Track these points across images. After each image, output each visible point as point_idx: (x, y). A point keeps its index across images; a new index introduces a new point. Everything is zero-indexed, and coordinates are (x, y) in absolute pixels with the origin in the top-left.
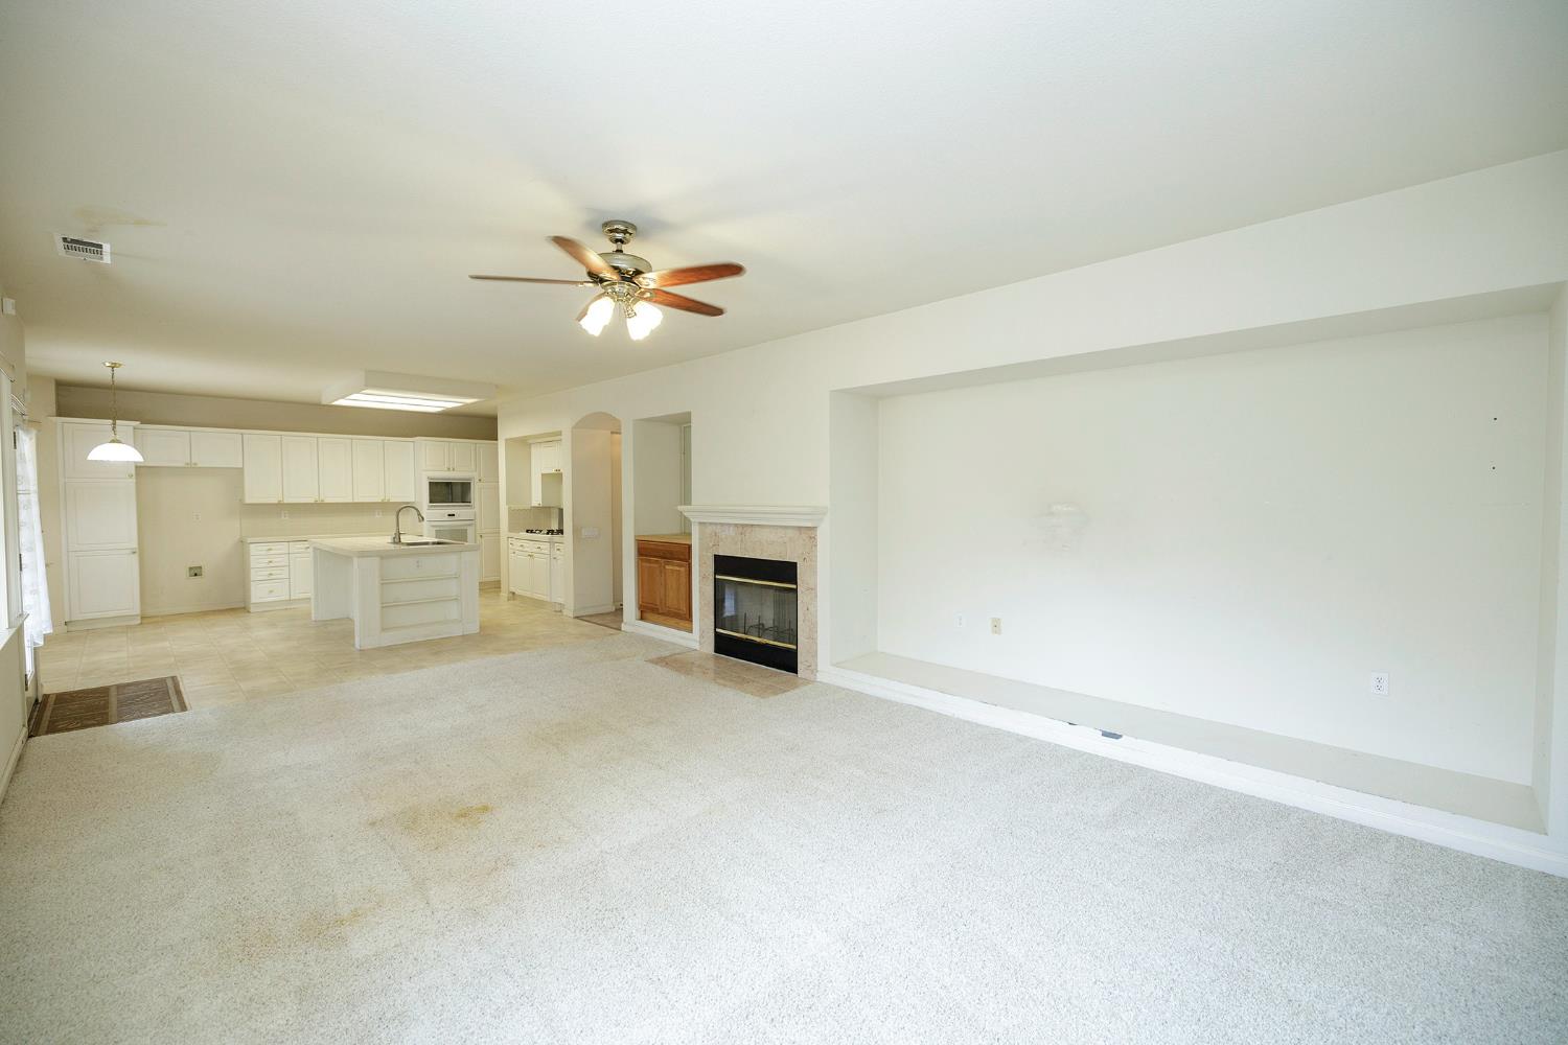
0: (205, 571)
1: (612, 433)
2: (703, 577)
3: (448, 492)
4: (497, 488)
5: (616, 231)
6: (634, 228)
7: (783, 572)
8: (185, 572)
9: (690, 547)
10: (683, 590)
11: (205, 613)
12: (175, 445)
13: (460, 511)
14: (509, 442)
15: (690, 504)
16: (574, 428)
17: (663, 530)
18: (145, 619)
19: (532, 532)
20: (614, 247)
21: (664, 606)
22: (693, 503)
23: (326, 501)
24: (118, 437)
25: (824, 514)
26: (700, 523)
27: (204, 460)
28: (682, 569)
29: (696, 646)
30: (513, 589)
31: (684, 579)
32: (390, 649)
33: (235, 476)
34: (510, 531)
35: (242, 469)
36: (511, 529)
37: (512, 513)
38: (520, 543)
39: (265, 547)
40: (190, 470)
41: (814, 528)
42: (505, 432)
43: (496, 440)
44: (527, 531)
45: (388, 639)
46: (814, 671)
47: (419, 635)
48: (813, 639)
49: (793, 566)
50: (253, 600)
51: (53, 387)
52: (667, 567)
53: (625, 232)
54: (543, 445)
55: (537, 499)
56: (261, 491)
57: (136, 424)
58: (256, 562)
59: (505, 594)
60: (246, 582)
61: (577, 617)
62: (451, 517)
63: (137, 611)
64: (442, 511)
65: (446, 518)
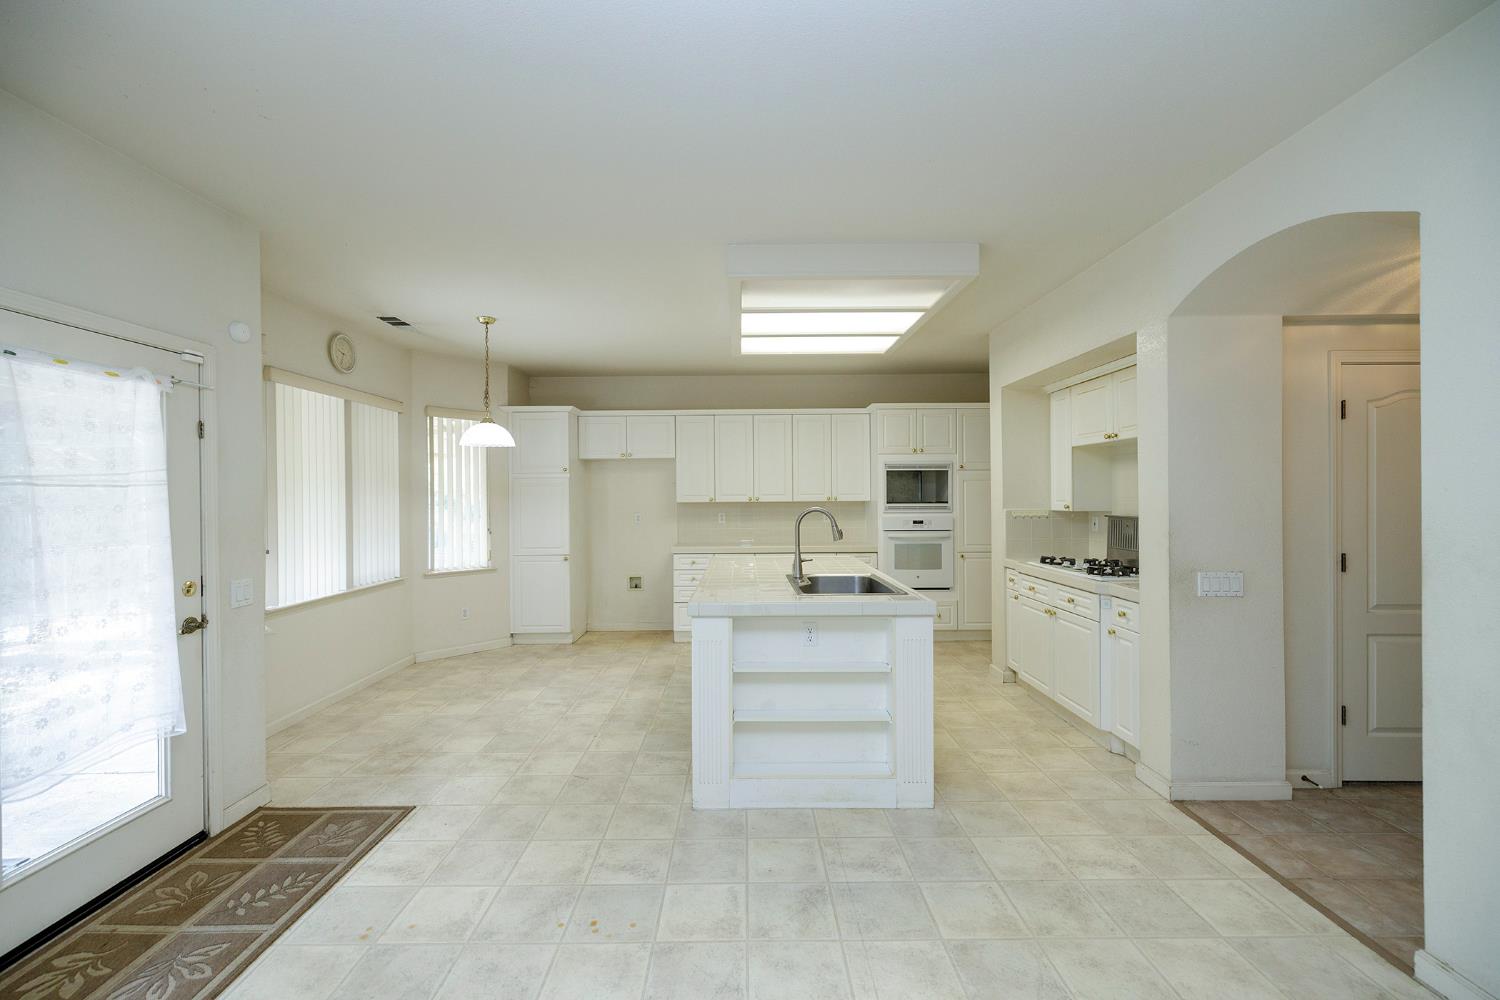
0: (644, 583)
1: (1287, 321)
4: (987, 481)
8: (626, 582)
11: (640, 635)
12: (612, 432)
13: (931, 515)
14: (1013, 390)
16: (1175, 314)
18: (583, 637)
19: (1052, 561)
23: (763, 499)
27: (641, 452)
30: (1014, 666)
33: (666, 468)
34: (1009, 555)
35: (674, 460)
36: (1011, 551)
37: (1013, 521)
38: (1029, 582)
39: (688, 559)
40: (627, 462)
42: (1004, 380)
43: (988, 401)
44: (1043, 560)
50: (676, 627)
51: (507, 373)
54: (1079, 389)
55: (1061, 496)
56: (692, 488)
57: (571, 407)
58: (679, 579)
59: (997, 669)
60: (672, 602)
61: (1180, 804)
62: (918, 527)
63: (568, 630)
64: (905, 515)
65: (911, 526)
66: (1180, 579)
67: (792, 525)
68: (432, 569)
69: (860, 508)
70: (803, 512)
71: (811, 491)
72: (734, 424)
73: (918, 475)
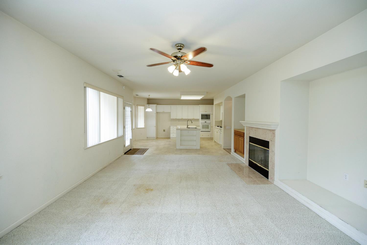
0: (166, 131)
2: (247, 142)
3: (206, 117)
4: (213, 116)
5: (178, 46)
6: (183, 45)
7: (265, 144)
8: (163, 130)
9: (244, 133)
10: (243, 146)
11: (165, 138)
12: (162, 108)
13: (208, 121)
15: (244, 121)
16: (225, 101)
17: (238, 128)
18: (157, 138)
20: (178, 51)
21: (239, 150)
22: (245, 120)
23: (183, 118)
24: (149, 107)
25: (278, 125)
26: (246, 126)
27: (165, 111)
28: (243, 139)
29: (245, 162)
31: (243, 142)
32: (181, 149)
33: (169, 113)
34: (215, 126)
35: (171, 112)
37: (215, 121)
38: (216, 129)
39: (173, 127)
40: (164, 113)
41: (274, 130)
42: (215, 102)
43: (213, 105)
44: (217, 126)
45: (182, 147)
46: (273, 180)
47: (188, 147)
48: (273, 169)
49: (268, 142)
50: (171, 137)
51: (147, 100)
52: (240, 138)
53: (181, 46)
55: (221, 119)
56: (173, 116)
57: (156, 105)
58: (171, 129)
59: (214, 141)
60: (170, 133)
61: (224, 149)
62: (205, 123)
63: (155, 137)
64: (204, 121)
65: (205, 122)
66: (225, 127)
67: (187, 122)
68: (137, 127)
69: (198, 120)
70: (188, 120)
71: (190, 117)
72: (179, 107)
73: (206, 115)
